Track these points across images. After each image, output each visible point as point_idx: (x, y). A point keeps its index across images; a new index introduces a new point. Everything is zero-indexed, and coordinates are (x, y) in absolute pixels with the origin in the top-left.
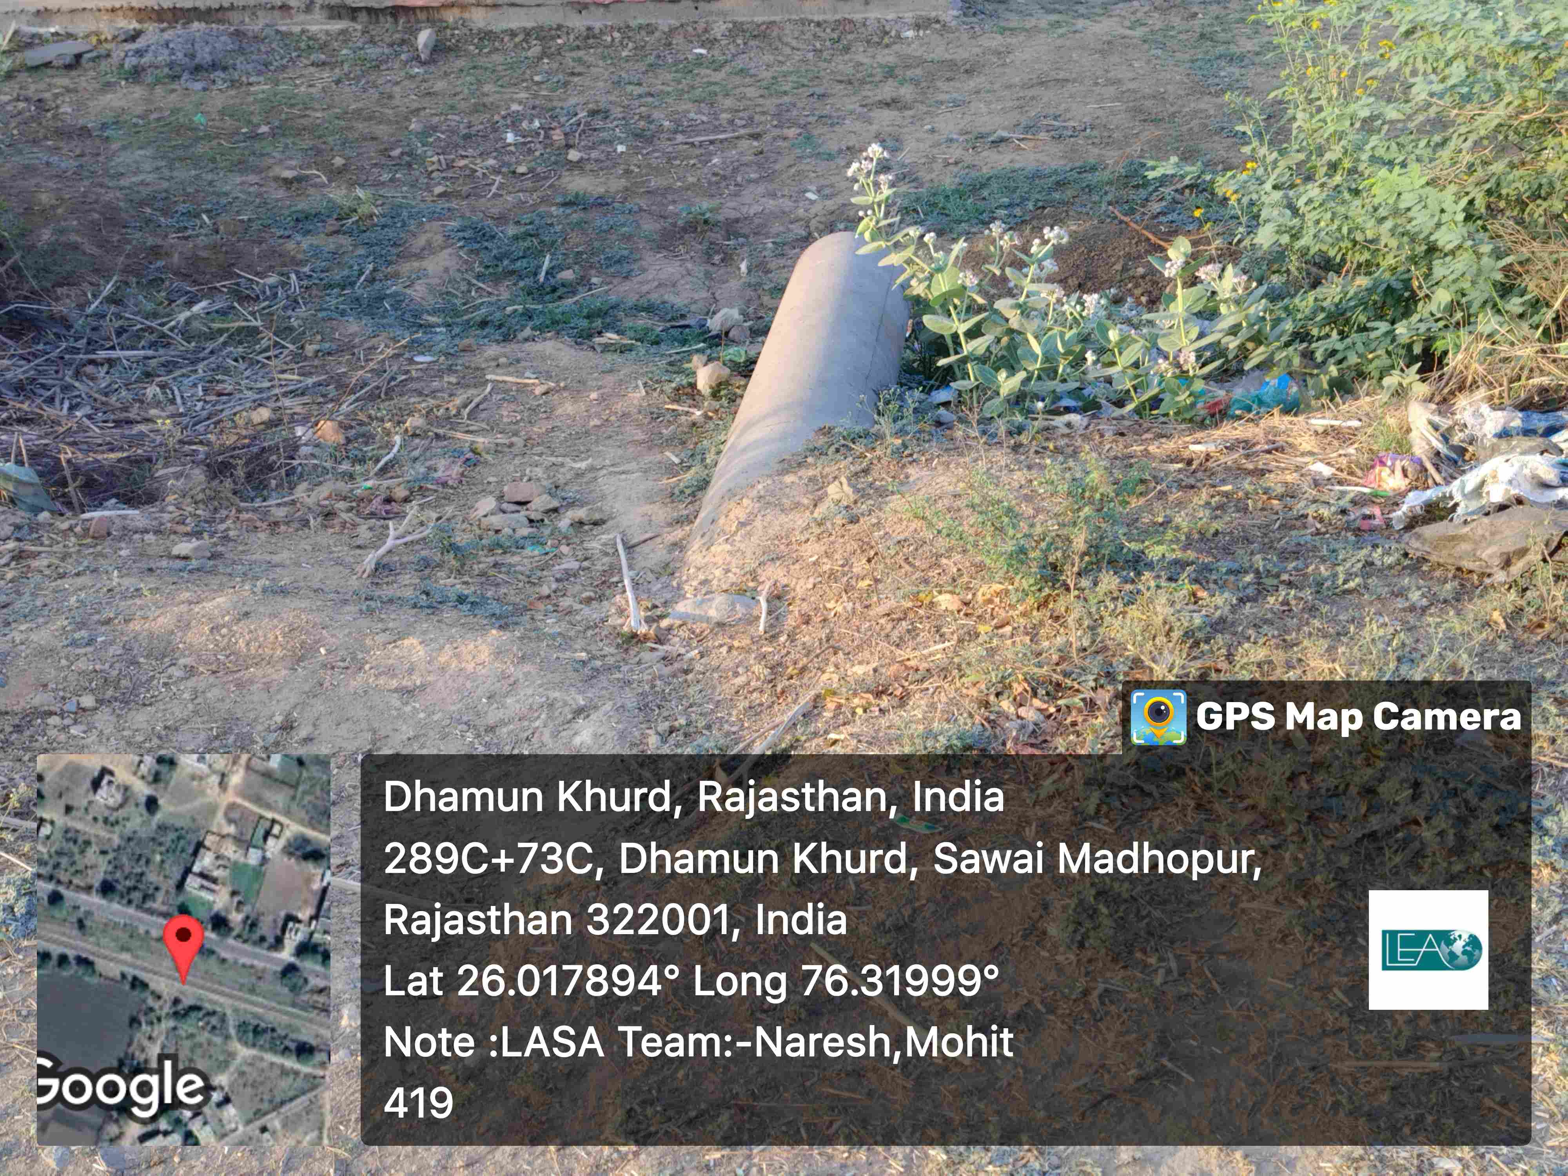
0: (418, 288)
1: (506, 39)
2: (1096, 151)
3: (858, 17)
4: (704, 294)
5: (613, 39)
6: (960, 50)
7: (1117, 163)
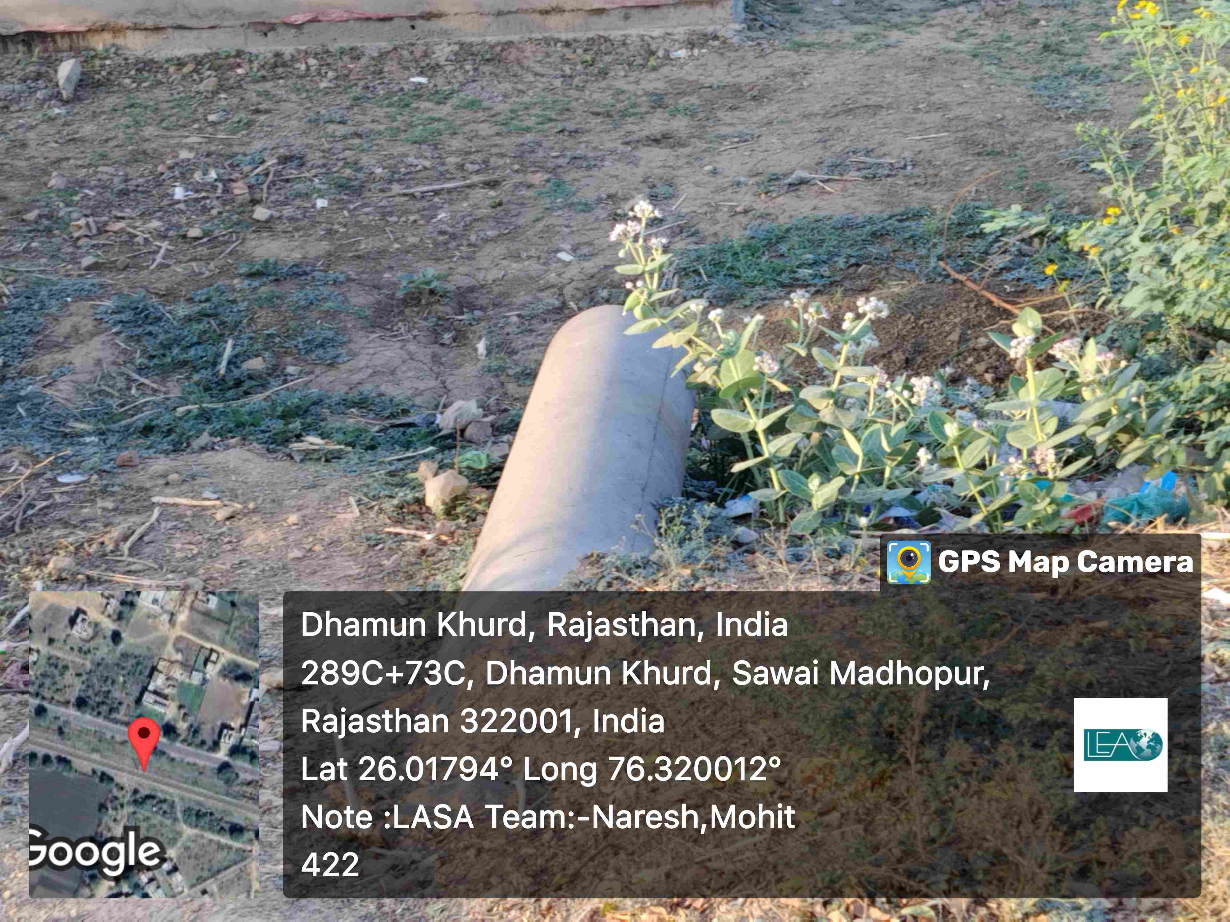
0: (61, 386)
1: (172, 69)
2: (919, 193)
3: (616, 34)
4: (432, 383)
5: (308, 68)
6: (745, 72)
7: (946, 208)
